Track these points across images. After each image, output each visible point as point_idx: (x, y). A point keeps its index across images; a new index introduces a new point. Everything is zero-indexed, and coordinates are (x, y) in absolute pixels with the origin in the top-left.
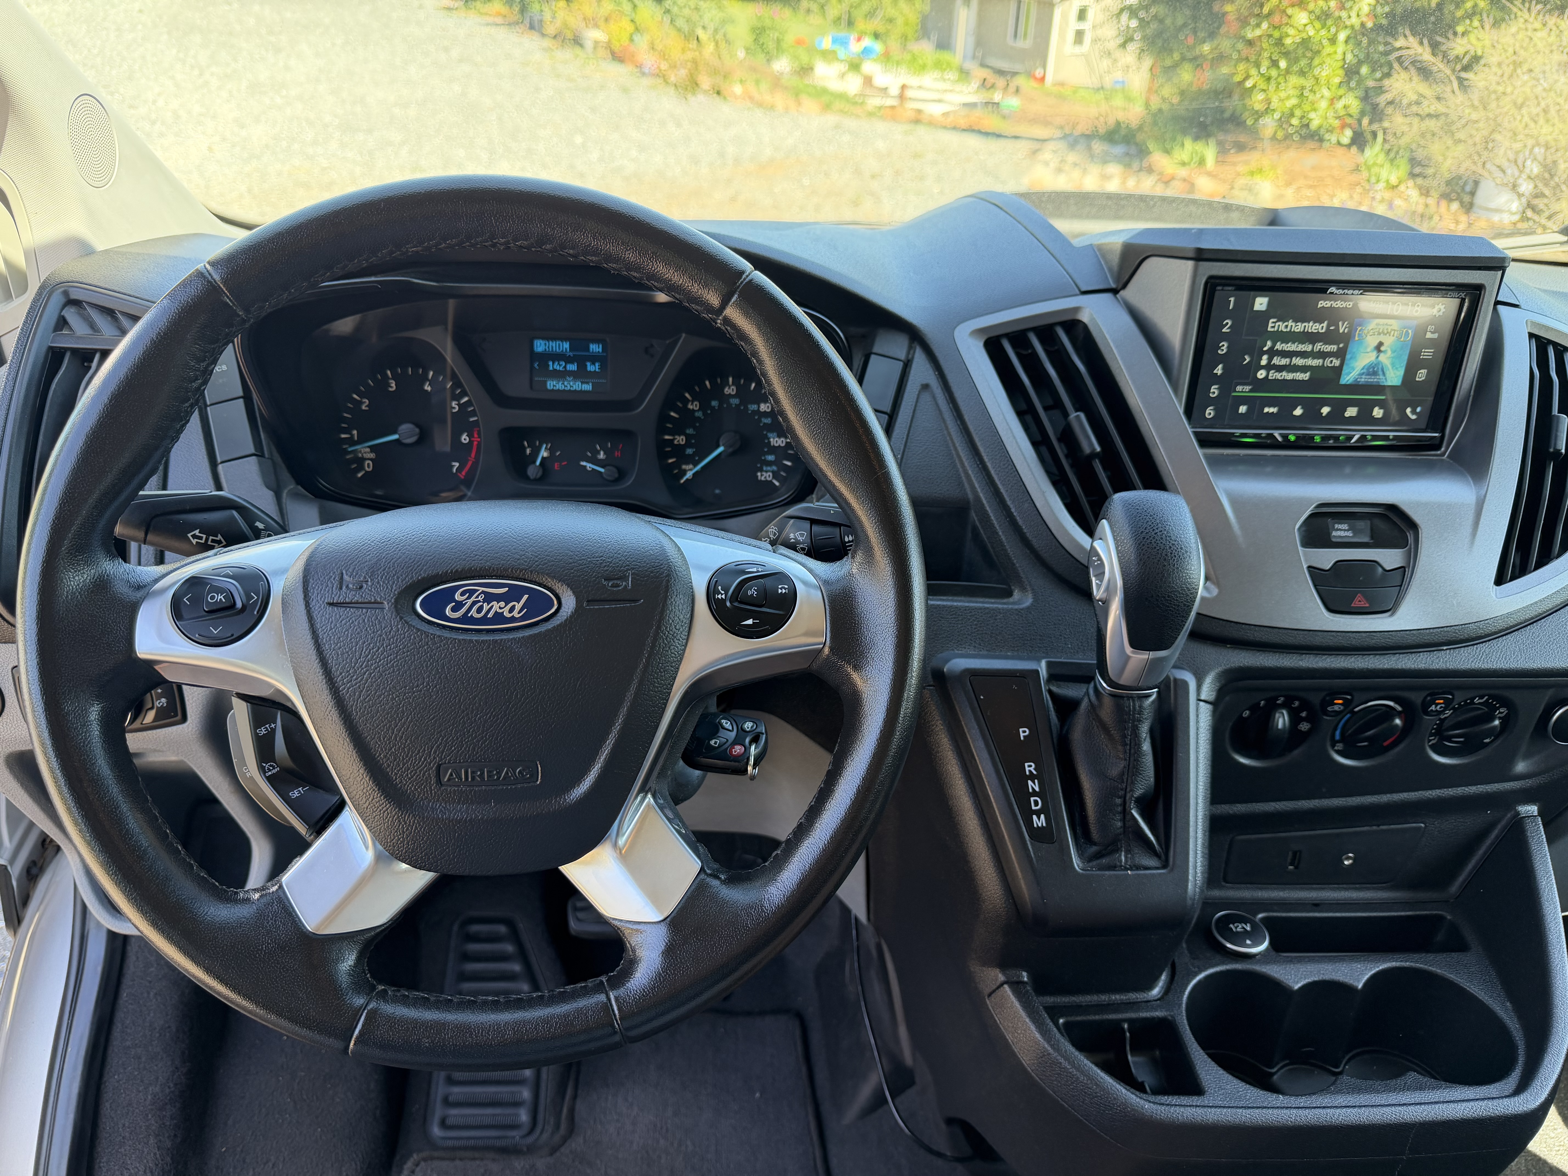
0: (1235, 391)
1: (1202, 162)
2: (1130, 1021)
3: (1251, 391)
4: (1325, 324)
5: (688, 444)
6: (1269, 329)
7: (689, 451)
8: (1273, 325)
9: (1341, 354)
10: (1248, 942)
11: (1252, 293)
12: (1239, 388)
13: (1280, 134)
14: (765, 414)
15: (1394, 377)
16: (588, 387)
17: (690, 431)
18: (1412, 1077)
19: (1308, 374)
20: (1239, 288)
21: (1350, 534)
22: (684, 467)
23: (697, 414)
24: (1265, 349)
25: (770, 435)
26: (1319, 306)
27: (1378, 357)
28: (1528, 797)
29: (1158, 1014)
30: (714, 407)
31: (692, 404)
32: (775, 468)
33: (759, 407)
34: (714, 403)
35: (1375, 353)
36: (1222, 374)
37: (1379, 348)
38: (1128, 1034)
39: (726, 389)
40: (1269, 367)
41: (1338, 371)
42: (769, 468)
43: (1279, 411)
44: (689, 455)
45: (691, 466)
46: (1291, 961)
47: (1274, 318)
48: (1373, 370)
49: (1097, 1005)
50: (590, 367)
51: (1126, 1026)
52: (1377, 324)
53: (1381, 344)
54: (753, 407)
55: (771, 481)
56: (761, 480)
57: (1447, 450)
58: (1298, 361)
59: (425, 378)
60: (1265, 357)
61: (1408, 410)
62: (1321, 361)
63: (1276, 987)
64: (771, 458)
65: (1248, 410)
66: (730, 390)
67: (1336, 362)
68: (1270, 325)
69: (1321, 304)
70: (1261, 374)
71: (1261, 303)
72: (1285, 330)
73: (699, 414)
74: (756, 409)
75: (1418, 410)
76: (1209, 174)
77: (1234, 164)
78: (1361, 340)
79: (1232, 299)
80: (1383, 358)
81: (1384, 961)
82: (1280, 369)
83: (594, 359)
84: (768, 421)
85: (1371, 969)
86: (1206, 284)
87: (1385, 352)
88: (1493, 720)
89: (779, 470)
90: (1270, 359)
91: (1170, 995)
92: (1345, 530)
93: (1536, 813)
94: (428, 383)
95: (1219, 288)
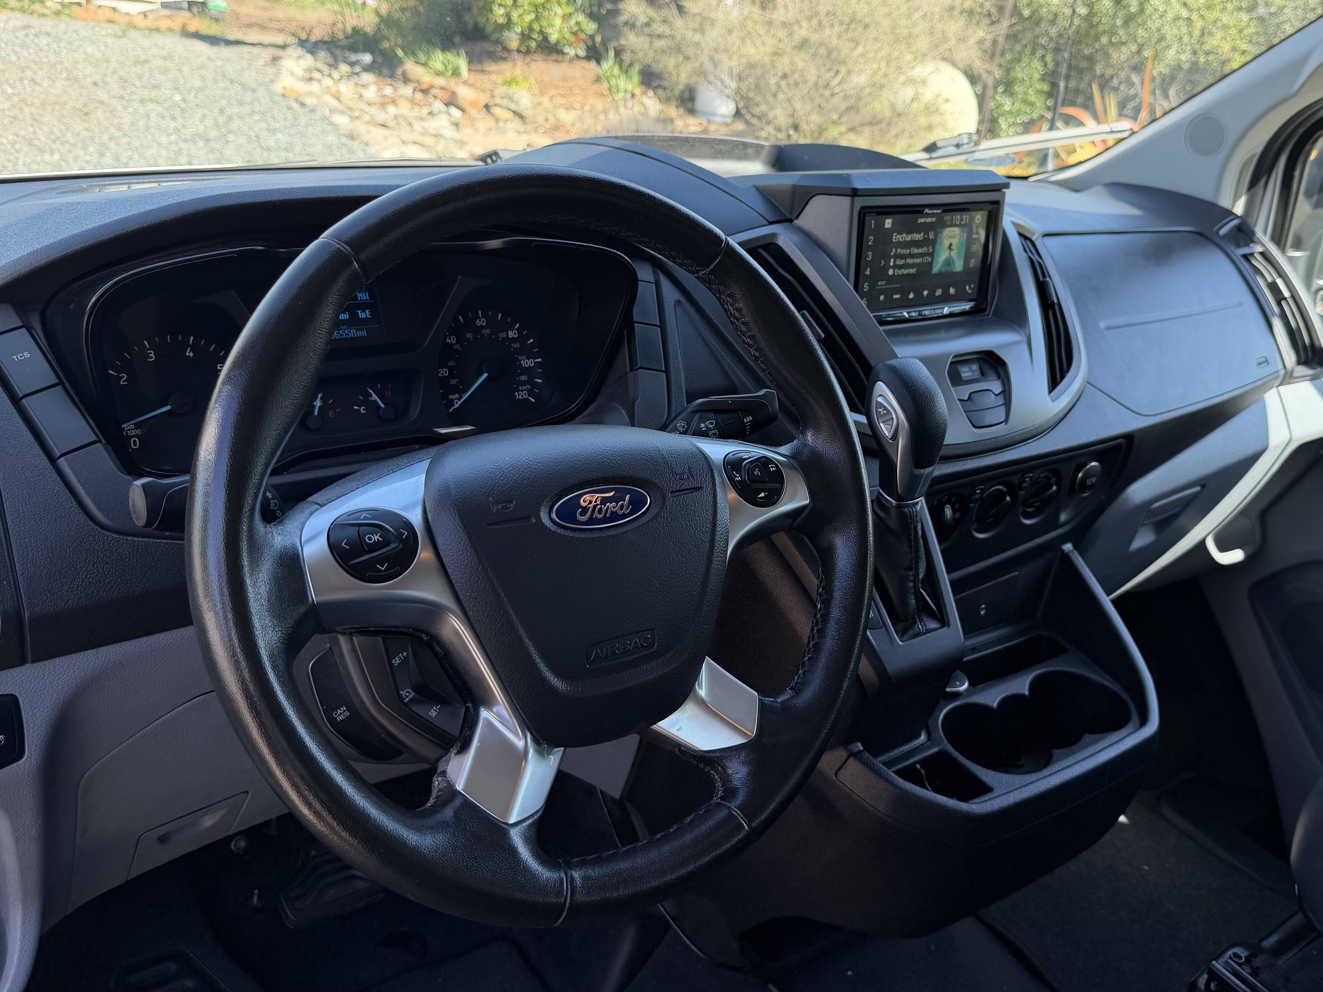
0: (877, 286)
1: (456, 72)
2: (919, 762)
3: (886, 284)
4: (922, 235)
5: (451, 376)
6: (894, 240)
7: (454, 382)
8: (897, 238)
9: (932, 255)
10: (958, 683)
11: (883, 217)
12: (880, 283)
13: (523, 49)
14: (514, 340)
15: (959, 266)
16: (360, 334)
17: (451, 363)
18: (1087, 737)
19: (915, 269)
20: (879, 214)
21: (970, 374)
22: (451, 397)
23: (455, 347)
24: (892, 254)
25: (520, 358)
26: (919, 222)
27: (950, 253)
28: (1065, 538)
29: (934, 750)
30: (470, 338)
31: (450, 338)
32: (529, 387)
33: (508, 334)
34: (469, 335)
35: (948, 252)
36: (870, 274)
37: (950, 247)
38: (923, 772)
39: (478, 321)
40: (895, 267)
41: (930, 265)
42: (524, 388)
43: (901, 297)
44: (454, 385)
45: (457, 396)
46: (983, 690)
47: (895, 232)
48: (949, 262)
49: (901, 756)
50: (362, 315)
51: (918, 766)
52: (949, 232)
53: (951, 244)
54: (503, 335)
55: (527, 399)
56: (519, 399)
57: (991, 311)
58: (910, 261)
59: (186, 345)
60: (892, 260)
61: (967, 287)
62: (921, 259)
63: (983, 709)
64: (524, 378)
65: (885, 298)
66: (481, 322)
67: (929, 259)
68: (894, 237)
69: (921, 220)
70: (891, 272)
71: (888, 223)
72: (901, 240)
73: (457, 347)
74: (505, 336)
75: (972, 286)
76: (465, 83)
77: (489, 73)
78: (941, 242)
79: (873, 222)
80: (954, 254)
81: (1033, 671)
82: (900, 267)
83: (363, 306)
84: (517, 345)
85: (1027, 680)
86: (860, 212)
87: (953, 250)
88: (1052, 487)
89: (533, 388)
90: (895, 262)
91: (933, 736)
92: (967, 372)
93: (1072, 548)
94: (189, 349)
95: (867, 215)
